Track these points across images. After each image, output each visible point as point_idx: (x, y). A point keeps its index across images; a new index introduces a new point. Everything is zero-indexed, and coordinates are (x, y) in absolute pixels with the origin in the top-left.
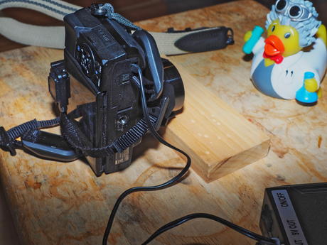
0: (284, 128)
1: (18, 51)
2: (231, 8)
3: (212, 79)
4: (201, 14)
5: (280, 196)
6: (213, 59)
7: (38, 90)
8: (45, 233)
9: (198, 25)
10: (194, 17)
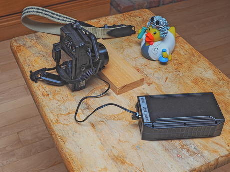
0: (153, 73)
1: (33, 35)
2: (137, 14)
3: (124, 50)
4: (121, 17)
5: (142, 99)
6: (125, 41)
7: (44, 54)
8: (52, 113)
9: (120, 24)
10: (118, 18)
